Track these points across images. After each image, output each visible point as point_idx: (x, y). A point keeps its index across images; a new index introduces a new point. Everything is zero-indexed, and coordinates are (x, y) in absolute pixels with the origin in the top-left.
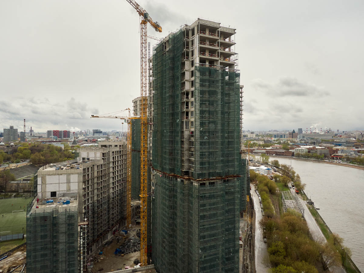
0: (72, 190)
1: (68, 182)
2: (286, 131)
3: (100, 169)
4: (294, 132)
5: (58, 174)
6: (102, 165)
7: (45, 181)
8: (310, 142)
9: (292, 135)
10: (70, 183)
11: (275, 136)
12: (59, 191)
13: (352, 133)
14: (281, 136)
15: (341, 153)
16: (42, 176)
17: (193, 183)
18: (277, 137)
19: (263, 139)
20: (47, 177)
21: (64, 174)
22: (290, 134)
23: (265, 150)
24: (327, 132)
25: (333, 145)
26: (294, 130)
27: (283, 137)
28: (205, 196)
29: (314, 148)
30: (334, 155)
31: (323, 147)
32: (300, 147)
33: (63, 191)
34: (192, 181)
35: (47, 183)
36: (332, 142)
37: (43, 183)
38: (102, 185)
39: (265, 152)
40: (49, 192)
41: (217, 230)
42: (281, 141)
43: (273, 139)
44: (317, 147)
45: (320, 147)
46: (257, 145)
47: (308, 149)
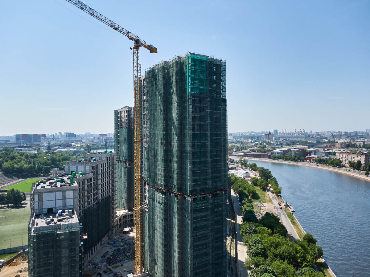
0: (68, 206)
1: (64, 198)
2: (262, 133)
3: (89, 183)
4: (270, 133)
5: (55, 192)
6: (91, 179)
7: (42, 198)
8: (285, 143)
9: (268, 137)
10: (66, 199)
11: (252, 138)
12: (55, 207)
13: (324, 134)
14: (258, 138)
15: (314, 155)
16: (39, 193)
17: (187, 199)
18: (255, 139)
19: (240, 141)
20: (44, 194)
21: (60, 191)
22: (266, 135)
23: (243, 153)
24: (301, 133)
25: (307, 147)
26: (270, 132)
27: (260, 138)
28: (197, 210)
29: (289, 150)
30: (307, 157)
31: (297, 150)
32: (276, 150)
33: (59, 207)
34: (185, 196)
35: (43, 200)
36: (306, 143)
37: (40, 200)
38: (92, 198)
39: (243, 155)
40: (46, 209)
41: (208, 239)
42: (258, 143)
43: (250, 141)
44: (291, 150)
45: (295, 150)
46: (235, 148)
47: (284, 151)
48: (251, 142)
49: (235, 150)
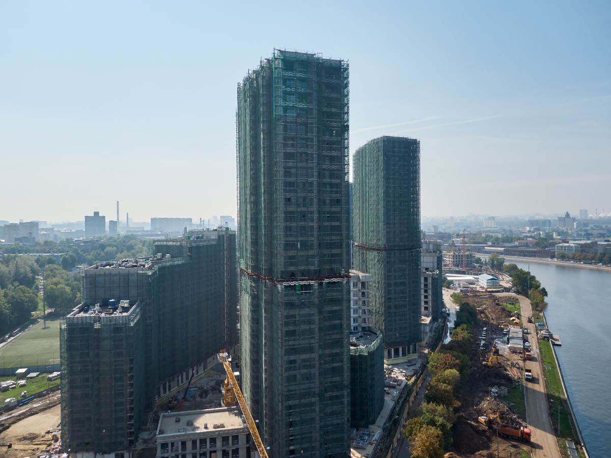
8: (595, 232)
9: (563, 222)
11: (533, 225)
14: (544, 224)
18: (537, 225)
22: (560, 219)
23: (503, 249)
26: (567, 213)
27: (548, 225)
29: (594, 243)
32: (568, 242)
39: (501, 251)
42: (541, 232)
43: (528, 229)
44: (598, 243)
45: (606, 243)
46: (491, 240)
47: (582, 245)
48: (529, 231)
49: (490, 244)
